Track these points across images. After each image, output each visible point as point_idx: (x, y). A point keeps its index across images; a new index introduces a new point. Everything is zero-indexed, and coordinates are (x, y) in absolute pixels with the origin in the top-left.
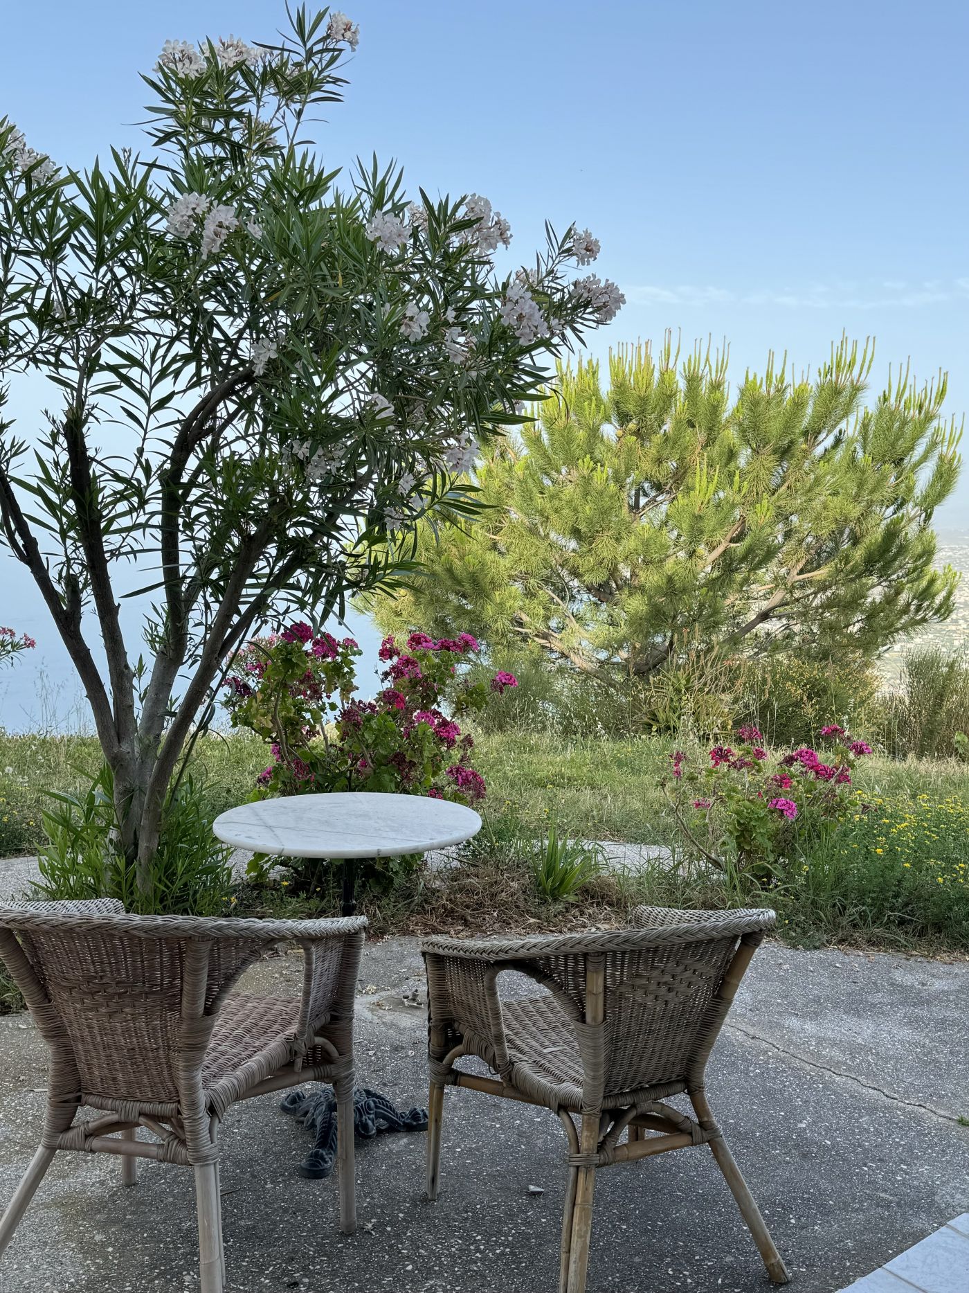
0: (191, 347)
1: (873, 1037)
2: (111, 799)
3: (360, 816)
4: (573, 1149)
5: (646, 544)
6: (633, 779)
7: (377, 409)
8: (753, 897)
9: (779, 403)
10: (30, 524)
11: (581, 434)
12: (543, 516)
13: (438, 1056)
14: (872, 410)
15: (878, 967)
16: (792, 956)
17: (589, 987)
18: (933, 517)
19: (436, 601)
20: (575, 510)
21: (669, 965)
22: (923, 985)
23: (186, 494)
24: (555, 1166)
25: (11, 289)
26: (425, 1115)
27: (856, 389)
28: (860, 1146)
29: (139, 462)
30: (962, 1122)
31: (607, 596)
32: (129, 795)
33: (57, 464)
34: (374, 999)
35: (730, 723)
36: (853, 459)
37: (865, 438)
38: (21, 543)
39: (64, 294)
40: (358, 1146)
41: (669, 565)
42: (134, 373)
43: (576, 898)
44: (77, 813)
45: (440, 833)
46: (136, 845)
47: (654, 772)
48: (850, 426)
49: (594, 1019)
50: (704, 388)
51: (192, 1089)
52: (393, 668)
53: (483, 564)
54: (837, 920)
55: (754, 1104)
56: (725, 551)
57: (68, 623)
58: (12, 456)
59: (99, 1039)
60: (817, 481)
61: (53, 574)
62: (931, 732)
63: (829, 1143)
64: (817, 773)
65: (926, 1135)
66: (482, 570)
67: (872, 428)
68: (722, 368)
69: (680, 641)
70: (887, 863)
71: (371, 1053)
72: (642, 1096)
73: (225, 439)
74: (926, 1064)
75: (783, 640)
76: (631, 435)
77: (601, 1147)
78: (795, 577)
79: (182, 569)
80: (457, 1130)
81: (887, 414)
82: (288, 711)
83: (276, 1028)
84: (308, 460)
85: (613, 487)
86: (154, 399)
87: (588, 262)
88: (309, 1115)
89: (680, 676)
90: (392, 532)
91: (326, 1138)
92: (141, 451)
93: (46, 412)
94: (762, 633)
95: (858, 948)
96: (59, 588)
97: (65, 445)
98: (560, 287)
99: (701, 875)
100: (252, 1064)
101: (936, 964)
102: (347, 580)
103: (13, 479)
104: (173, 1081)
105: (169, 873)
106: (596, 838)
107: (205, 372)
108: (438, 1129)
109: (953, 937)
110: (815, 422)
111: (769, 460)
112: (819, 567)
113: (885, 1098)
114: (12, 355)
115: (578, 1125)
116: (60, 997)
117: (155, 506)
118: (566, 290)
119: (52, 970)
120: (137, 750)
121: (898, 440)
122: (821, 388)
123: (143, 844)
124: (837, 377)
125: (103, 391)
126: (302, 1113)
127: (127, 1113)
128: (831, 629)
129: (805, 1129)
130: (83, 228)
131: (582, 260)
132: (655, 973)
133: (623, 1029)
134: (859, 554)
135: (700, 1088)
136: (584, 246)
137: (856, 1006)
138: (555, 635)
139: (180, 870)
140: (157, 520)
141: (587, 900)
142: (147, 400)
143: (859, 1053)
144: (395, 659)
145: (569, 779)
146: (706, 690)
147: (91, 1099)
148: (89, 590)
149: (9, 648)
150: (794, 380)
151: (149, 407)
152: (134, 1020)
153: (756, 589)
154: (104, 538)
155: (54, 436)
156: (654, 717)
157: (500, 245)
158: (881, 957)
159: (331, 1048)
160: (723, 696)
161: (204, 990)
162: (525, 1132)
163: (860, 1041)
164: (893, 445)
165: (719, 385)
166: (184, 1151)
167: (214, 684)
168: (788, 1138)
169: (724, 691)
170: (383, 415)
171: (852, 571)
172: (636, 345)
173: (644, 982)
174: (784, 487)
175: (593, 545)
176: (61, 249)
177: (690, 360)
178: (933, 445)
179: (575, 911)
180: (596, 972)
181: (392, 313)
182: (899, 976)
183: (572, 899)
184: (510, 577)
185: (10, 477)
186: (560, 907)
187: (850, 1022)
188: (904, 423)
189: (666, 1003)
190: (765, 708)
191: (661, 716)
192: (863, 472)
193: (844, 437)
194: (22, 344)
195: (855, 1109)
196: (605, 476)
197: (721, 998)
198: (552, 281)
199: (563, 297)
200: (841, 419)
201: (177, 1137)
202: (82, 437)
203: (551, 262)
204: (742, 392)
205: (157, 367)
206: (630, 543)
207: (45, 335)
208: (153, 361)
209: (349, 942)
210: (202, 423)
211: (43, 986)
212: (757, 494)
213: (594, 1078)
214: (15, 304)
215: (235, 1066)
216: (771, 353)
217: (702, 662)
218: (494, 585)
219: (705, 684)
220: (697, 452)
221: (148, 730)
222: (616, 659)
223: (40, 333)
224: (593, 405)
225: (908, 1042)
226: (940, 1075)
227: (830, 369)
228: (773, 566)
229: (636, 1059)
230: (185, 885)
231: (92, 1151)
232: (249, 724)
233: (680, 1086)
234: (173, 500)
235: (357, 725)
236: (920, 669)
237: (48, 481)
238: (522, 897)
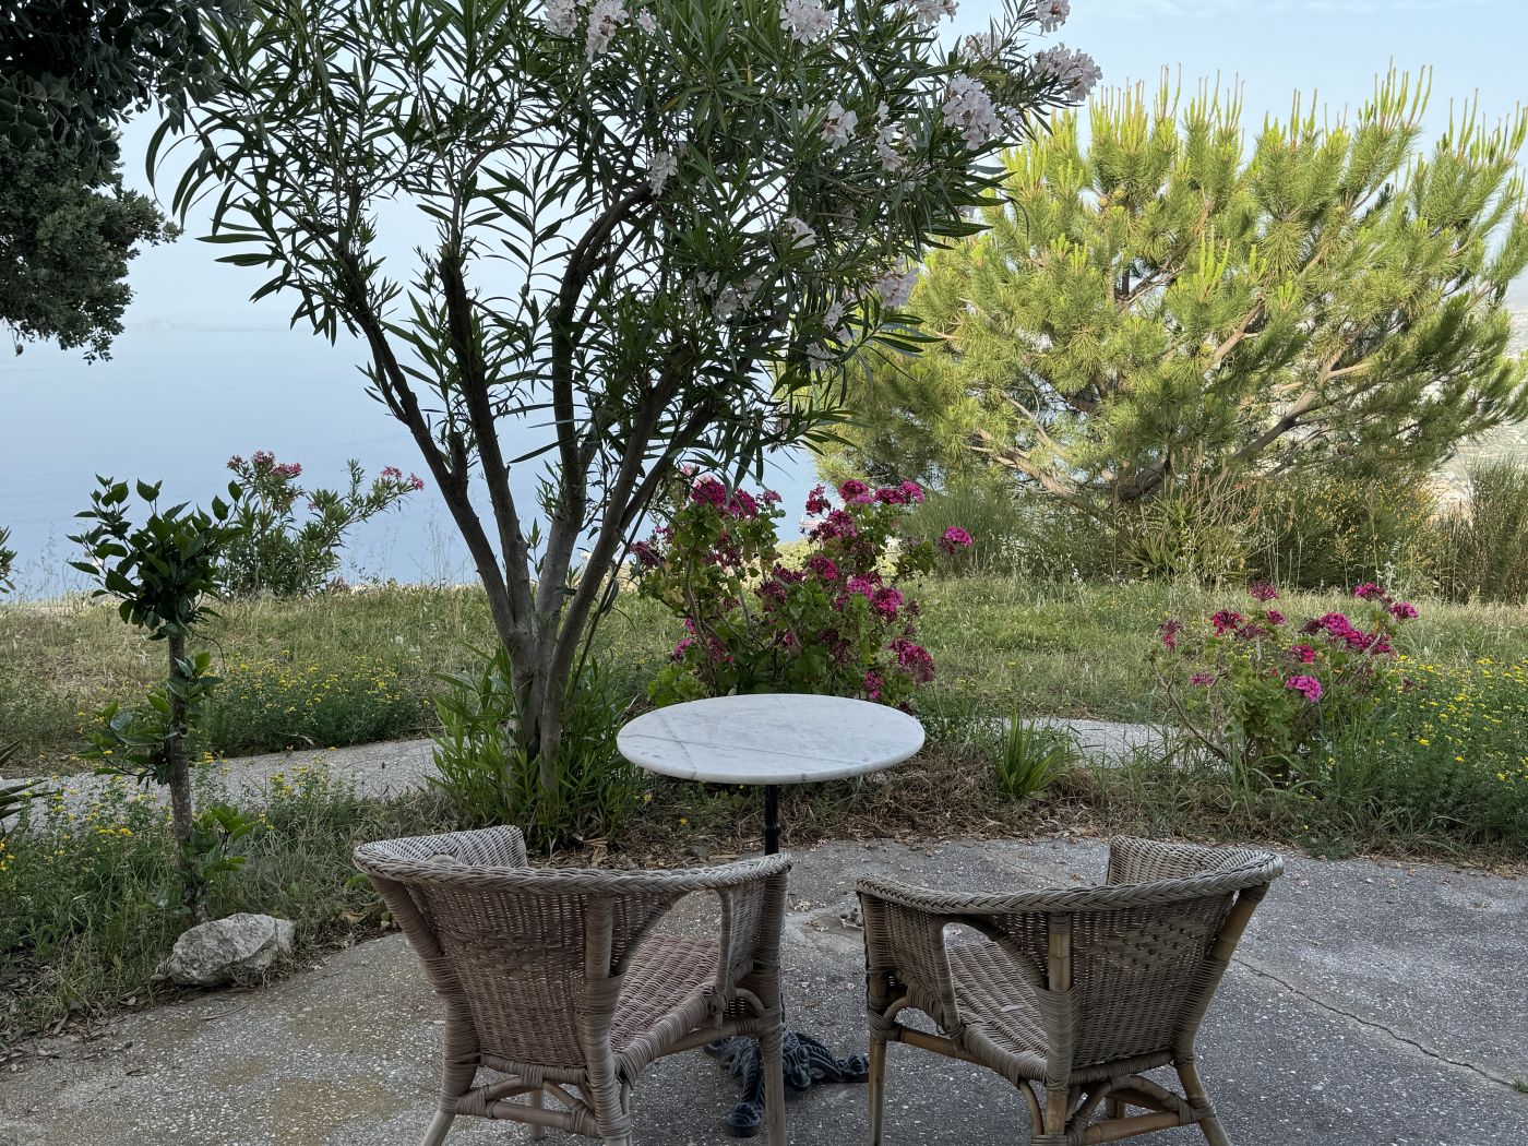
0: (579, 157)
1: (1411, 974)
2: (508, 683)
3: (783, 726)
4: (1036, 1129)
5: (1136, 341)
6: (1116, 638)
7: (795, 236)
8: (1265, 795)
9: (1307, 158)
10: (409, 378)
11: (1054, 205)
12: (1006, 310)
13: (879, 1009)
14: (1429, 159)
15: (1420, 882)
16: (1312, 868)
17: (1052, 950)
18: (1507, 293)
19: (879, 419)
20: (1047, 303)
21: (1150, 925)
22: (1477, 905)
23: (579, 335)
24: (1018, 1132)
25: (373, 101)
26: (867, 1064)
27: (1408, 134)
28: (1389, 1116)
29: (525, 302)
30: (1519, 1088)
31: (1088, 404)
32: (528, 679)
33: (433, 309)
34: (808, 917)
35: (1243, 561)
36: (1404, 223)
37: (1419, 197)
38: (398, 399)
39: (433, 105)
40: (788, 1098)
41: (1166, 367)
42: (515, 198)
43: (1046, 795)
44: (474, 697)
45: (875, 751)
46: (538, 736)
47: (1143, 628)
48: (1399, 181)
49: (1059, 985)
50: (1212, 137)
51: (600, 1055)
52: (823, 526)
53: (933, 373)
54: (1371, 823)
55: (1259, 1058)
56: (1238, 345)
57: (454, 489)
58: (384, 301)
59: (497, 997)
60: (1357, 252)
61: (435, 433)
62: (1501, 563)
63: (1350, 1111)
64: (1349, 641)
65: (1472, 1104)
66: (932, 380)
67: (1428, 182)
68: (1234, 114)
69: (1179, 460)
70: (1435, 754)
71: (805, 984)
72: (1118, 1069)
73: (621, 267)
74: (1477, 1010)
75: (1313, 452)
76: (1118, 204)
77: (1069, 1126)
78: (1328, 374)
79: (577, 426)
80: (903, 1082)
81: (1447, 163)
82: (702, 581)
83: (692, 977)
84: (716, 294)
85: (1094, 272)
86: (540, 226)
87: (1055, 26)
88: (735, 1061)
89: (1178, 506)
90: (818, 372)
91: (754, 1091)
92: (526, 290)
93: (419, 250)
94: (1286, 445)
95: (1396, 857)
96: (443, 448)
97: (442, 287)
98: (1020, 60)
99: (1202, 768)
100: (666, 1022)
101: (1494, 878)
102: (766, 433)
103: (387, 326)
104: (578, 1044)
105: (574, 766)
106: (1070, 716)
107: (596, 187)
108: (879, 1081)
109: (1516, 845)
110: (1354, 178)
111: (1293, 228)
112: (1359, 359)
113: (1422, 1054)
114: (378, 178)
115: (1042, 1100)
116: (454, 951)
117: (546, 352)
118: (1026, 63)
119: (442, 920)
120: (534, 629)
121: (1461, 197)
122: (1362, 134)
123: (545, 736)
124: (1383, 120)
125: (479, 221)
126: (727, 1056)
127: (530, 1079)
128: (1373, 437)
129: (1321, 1093)
130: (450, 27)
131: (1046, 26)
132: (1136, 933)
133: (1095, 996)
134: (1409, 344)
135: (1190, 1060)
136: (1049, 8)
137: (1389, 934)
138: (1022, 453)
139: (587, 765)
140: (548, 370)
141: (1058, 797)
142: (531, 228)
143: (1392, 995)
144: (826, 512)
145: (1038, 639)
146: (1213, 521)
147: (492, 1060)
148: (475, 449)
149: (396, 490)
150: (1326, 126)
151: (534, 235)
152: (534, 978)
153: (1278, 390)
154: (489, 391)
155: (429, 277)
156: (1145, 556)
157: (945, 17)
158: (1423, 869)
159: (756, 1001)
160: (1233, 528)
161: (609, 949)
162: (982, 1088)
163: (1393, 979)
164: (1455, 204)
165: (1231, 135)
166: (593, 1122)
167: (616, 558)
168: (1300, 1103)
169: (1235, 522)
170: (802, 244)
171: (1401, 366)
172: (1124, 90)
173: (1119, 943)
174: (1315, 262)
175: (1069, 346)
176: (427, 53)
177: (1193, 105)
178: (1508, 201)
179: (1044, 811)
180: (1061, 934)
181: (812, 118)
182: (1446, 894)
183: (1040, 796)
184: (968, 386)
185: (383, 324)
186: (1025, 807)
187: (1384, 954)
188: (1471, 175)
189: (1147, 966)
190: (1287, 542)
191: (1154, 555)
192: (1416, 240)
193: (1392, 194)
194: (388, 163)
195: (1384, 1068)
196: (1084, 258)
197: (1215, 959)
198: (1010, 52)
199: (1024, 71)
200: (1388, 172)
201: (584, 1106)
202: (460, 277)
203: (1008, 29)
204: (1261, 143)
205: (542, 189)
206: (1115, 341)
207: (415, 152)
208: (536, 183)
209: (772, 884)
210: (594, 252)
211: (435, 937)
212: (1280, 270)
213: (1060, 1051)
214: (376, 118)
215: (648, 1024)
216: (1297, 94)
217: (1207, 487)
218: (948, 397)
219: (1210, 515)
220: (1202, 220)
221: (546, 606)
222: (1100, 480)
223: (409, 150)
224: (1069, 170)
225: (1455, 981)
226: (1494, 1026)
227: (1374, 109)
228: (1301, 360)
229: (1110, 1029)
230: (593, 781)
231: (493, 1117)
232: (656, 596)
233: (1164, 1057)
234: (564, 345)
235: (780, 600)
236: (1490, 483)
237: (423, 323)
238: (980, 796)
